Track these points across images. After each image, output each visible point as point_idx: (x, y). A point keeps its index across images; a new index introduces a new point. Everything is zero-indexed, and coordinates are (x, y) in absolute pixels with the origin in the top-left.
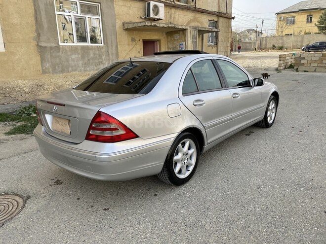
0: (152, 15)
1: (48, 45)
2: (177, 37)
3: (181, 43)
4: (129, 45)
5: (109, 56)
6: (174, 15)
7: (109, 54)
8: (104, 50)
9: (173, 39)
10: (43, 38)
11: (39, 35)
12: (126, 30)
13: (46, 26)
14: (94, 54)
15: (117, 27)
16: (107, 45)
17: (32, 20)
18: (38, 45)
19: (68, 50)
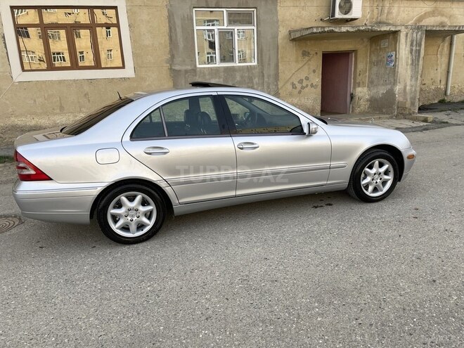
0: (338, 15)
1: (184, 68)
2: (384, 43)
3: (389, 54)
4: (297, 61)
5: (263, 80)
6: (390, 8)
7: (263, 76)
8: (257, 70)
9: (378, 48)
10: (178, 60)
11: (173, 56)
12: (294, 40)
13: (181, 45)
14: (242, 77)
15: (280, 37)
16: (262, 63)
17: (165, 39)
18: (171, 69)
19: (207, 73)
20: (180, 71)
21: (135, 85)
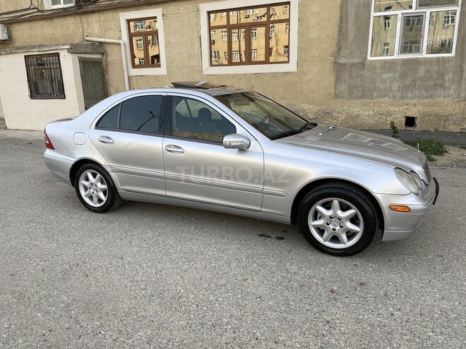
1: (349, 61)
7: (462, 71)
10: (345, 52)
11: (340, 49)
17: (333, 31)
18: (335, 63)
19: (378, 66)
20: (345, 64)
21: (296, 79)
